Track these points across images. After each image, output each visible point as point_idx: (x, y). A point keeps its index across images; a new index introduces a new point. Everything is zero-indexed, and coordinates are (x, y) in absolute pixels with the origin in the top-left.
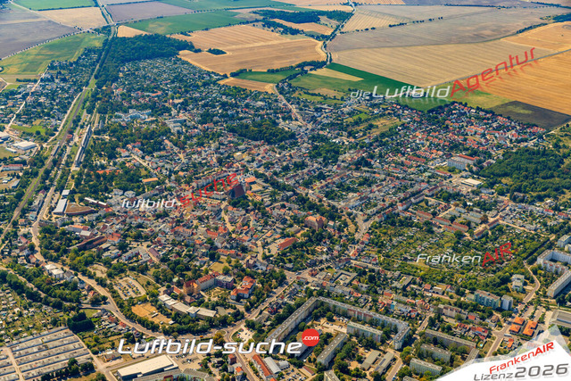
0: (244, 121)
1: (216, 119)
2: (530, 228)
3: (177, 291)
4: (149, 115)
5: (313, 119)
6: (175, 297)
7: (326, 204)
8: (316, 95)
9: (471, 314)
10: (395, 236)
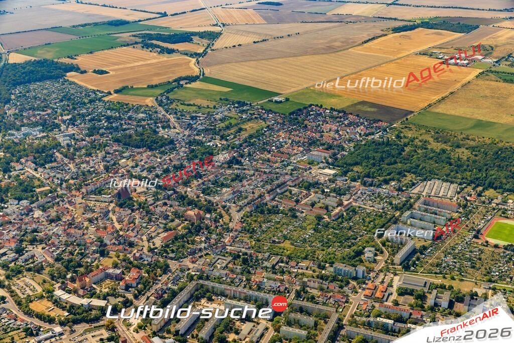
0: (127, 132)
1: (102, 131)
2: (378, 207)
3: (71, 286)
4: (41, 131)
5: (190, 126)
6: (69, 292)
7: (203, 200)
8: (192, 105)
9: (331, 284)
10: (264, 222)
